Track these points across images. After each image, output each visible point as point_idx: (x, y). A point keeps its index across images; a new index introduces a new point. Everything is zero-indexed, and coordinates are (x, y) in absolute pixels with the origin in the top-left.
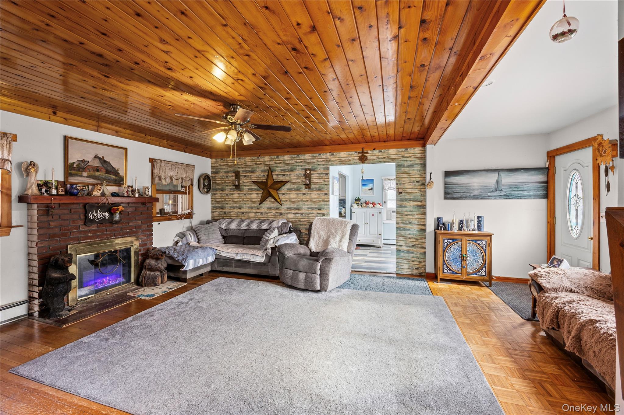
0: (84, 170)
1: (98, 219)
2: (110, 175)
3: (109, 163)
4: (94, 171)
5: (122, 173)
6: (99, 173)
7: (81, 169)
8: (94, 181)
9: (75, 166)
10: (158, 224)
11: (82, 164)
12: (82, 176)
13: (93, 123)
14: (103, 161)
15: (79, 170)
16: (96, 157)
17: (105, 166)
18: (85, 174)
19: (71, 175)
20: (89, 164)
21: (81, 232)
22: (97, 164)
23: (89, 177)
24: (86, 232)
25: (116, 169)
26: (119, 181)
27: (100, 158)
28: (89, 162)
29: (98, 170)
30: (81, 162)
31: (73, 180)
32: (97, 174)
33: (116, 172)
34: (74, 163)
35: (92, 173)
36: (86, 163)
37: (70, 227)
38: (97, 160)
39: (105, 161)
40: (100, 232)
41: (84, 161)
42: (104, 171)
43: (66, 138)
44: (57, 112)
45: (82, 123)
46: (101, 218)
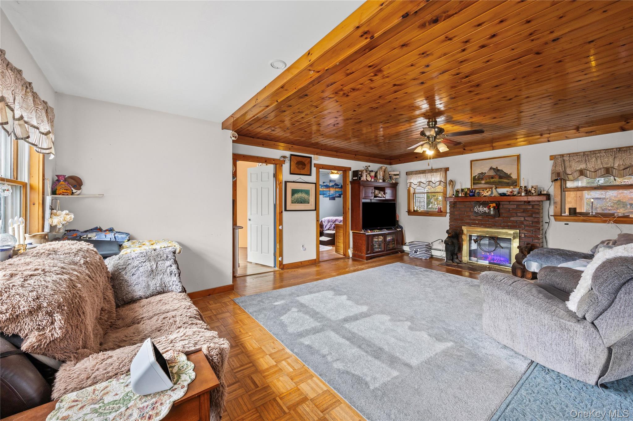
0: (482, 179)
1: (480, 212)
2: (503, 180)
3: (502, 171)
4: (489, 179)
5: (514, 176)
6: (493, 180)
7: (480, 179)
8: (490, 186)
9: (476, 178)
10: (565, 224)
11: (481, 176)
12: (481, 183)
13: (488, 145)
14: (496, 170)
15: (479, 180)
16: (491, 168)
17: (498, 173)
18: (483, 182)
19: (474, 184)
20: (486, 175)
21: (471, 219)
22: (492, 173)
23: (486, 183)
24: (474, 220)
25: (509, 174)
26: (515, 183)
27: (494, 169)
28: (485, 173)
29: (492, 178)
30: (480, 175)
31: (476, 186)
32: (492, 180)
33: (508, 176)
34: (476, 176)
35: (488, 180)
36: (484, 174)
37: (465, 216)
38: (492, 171)
39: (498, 170)
40: (484, 222)
41: (482, 173)
42: (497, 177)
43: (471, 161)
44: (466, 148)
45: (481, 148)
46: (483, 211)
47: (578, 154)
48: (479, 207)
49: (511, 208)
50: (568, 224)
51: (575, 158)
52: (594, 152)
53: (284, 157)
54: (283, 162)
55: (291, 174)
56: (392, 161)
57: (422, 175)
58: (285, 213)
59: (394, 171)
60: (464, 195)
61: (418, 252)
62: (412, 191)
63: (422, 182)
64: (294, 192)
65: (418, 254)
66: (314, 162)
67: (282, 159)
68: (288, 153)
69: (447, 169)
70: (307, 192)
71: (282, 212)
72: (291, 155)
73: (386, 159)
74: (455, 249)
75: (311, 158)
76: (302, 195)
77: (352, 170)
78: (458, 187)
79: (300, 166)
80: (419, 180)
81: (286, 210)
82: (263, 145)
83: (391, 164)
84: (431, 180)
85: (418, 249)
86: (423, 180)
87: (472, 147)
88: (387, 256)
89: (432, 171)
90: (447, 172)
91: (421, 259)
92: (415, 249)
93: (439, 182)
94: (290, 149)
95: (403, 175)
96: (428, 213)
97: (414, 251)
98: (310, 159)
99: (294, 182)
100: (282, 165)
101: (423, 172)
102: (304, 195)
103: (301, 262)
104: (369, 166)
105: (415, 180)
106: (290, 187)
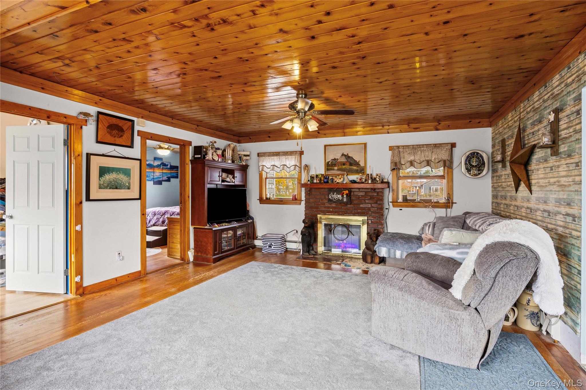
0: (335, 165)
1: (335, 199)
2: (353, 167)
3: (352, 158)
4: (341, 165)
5: (362, 164)
6: (345, 166)
7: (333, 165)
8: (342, 172)
9: (330, 164)
10: (400, 210)
11: (334, 162)
12: (334, 170)
13: (340, 131)
14: (347, 157)
15: (332, 166)
16: (343, 155)
17: (349, 160)
18: (336, 168)
19: (328, 170)
20: (338, 161)
21: (325, 207)
22: (343, 160)
23: (338, 170)
24: (329, 207)
25: (358, 161)
26: (362, 170)
27: (345, 155)
28: (338, 159)
29: (344, 164)
31: (329, 173)
32: (344, 167)
33: (357, 164)
34: (329, 161)
35: (340, 167)
36: (336, 160)
37: (320, 203)
38: (344, 157)
39: (349, 157)
40: (338, 209)
41: (335, 159)
42: (348, 164)
43: (325, 146)
44: (320, 132)
45: (334, 133)
46: (337, 199)
47: (409, 147)
48: (333, 194)
49: (361, 195)
50: (402, 210)
51: (407, 150)
52: (419, 146)
53: (87, 115)
54: (84, 122)
55: (98, 142)
56: (241, 139)
57: (275, 157)
58: (86, 205)
59: (244, 151)
60: (319, 182)
61: (273, 247)
62: (264, 176)
63: (276, 165)
64: (103, 171)
65: (272, 248)
66: (137, 128)
67: (82, 117)
68: (93, 110)
69: (301, 153)
70: (127, 172)
71: (81, 203)
72: (99, 113)
73: (234, 136)
74: (311, 240)
75: (133, 121)
76: (119, 176)
77: (194, 144)
78: (313, 173)
79: (115, 132)
80: (273, 163)
81: (88, 199)
82: (43, 89)
83: (239, 142)
84: (285, 164)
85: (273, 243)
86: (277, 163)
87: (326, 132)
88: (237, 255)
89: (286, 154)
90: (302, 156)
91: (276, 254)
92: (269, 243)
93: (294, 166)
94: (96, 104)
95: (254, 156)
96: (282, 201)
97: (268, 246)
98: (131, 123)
99: (103, 155)
100: (81, 128)
101: (277, 154)
102: (122, 177)
103: (116, 279)
104: (215, 142)
105: (268, 162)
106: (96, 163)
